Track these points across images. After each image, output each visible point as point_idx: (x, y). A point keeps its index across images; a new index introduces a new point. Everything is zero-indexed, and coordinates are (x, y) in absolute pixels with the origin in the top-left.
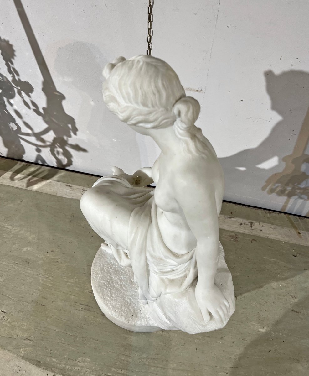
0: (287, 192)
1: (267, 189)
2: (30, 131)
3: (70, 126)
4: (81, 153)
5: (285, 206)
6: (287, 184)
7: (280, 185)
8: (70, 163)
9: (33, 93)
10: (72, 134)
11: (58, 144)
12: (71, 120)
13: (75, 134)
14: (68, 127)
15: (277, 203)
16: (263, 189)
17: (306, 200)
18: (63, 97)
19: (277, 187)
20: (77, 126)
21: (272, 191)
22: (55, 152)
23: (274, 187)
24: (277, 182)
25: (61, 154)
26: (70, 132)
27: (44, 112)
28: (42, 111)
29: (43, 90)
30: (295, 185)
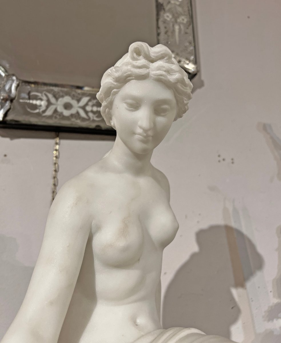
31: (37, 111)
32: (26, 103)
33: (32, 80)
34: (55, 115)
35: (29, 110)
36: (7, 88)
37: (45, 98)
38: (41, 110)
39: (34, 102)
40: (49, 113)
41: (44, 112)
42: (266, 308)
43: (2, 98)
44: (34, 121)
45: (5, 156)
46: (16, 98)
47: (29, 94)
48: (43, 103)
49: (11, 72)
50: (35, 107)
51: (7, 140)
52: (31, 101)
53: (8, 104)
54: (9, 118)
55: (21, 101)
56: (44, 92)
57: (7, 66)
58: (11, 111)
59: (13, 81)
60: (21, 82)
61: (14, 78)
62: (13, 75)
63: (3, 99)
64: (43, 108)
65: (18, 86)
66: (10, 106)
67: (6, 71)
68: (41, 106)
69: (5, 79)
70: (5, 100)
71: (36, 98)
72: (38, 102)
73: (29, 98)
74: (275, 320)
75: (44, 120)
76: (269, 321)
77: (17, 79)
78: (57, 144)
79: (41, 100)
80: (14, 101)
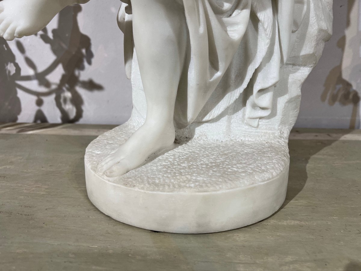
1: (328, 98)
2: (31, 72)
3: (84, 51)
4: (96, 93)
8: (79, 114)
10: (86, 64)
11: (67, 86)
12: (86, 41)
13: (90, 63)
14: (82, 53)
15: (343, 118)
16: (323, 98)
20: (93, 49)
21: (334, 99)
22: (62, 101)
23: (335, 92)
25: (68, 102)
27: (54, 36)
28: (50, 35)
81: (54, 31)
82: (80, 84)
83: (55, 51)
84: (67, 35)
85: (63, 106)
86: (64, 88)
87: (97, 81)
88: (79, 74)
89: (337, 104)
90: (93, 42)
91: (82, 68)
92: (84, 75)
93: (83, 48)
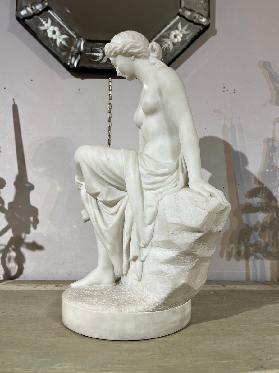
0: (242, 254)
1: (225, 255)
3: (32, 219)
4: (37, 253)
5: (248, 274)
6: (239, 243)
7: (233, 245)
8: (20, 271)
9: (4, 188)
10: (32, 229)
11: (13, 246)
12: (34, 211)
13: (35, 228)
14: (30, 220)
15: (239, 272)
16: (221, 255)
17: (262, 259)
18: (32, 187)
19: (232, 248)
20: (39, 217)
21: (229, 256)
22: (7, 260)
23: (230, 250)
24: (231, 243)
25: (12, 261)
26: (29, 227)
27: (9, 208)
28: (6, 207)
29: (16, 184)
30: (246, 241)
31: (97, 60)
32: (90, 55)
33: (92, 39)
34: (108, 62)
35: (92, 59)
36: (78, 45)
37: (101, 51)
38: (99, 60)
39: (95, 54)
40: (104, 61)
41: (101, 60)
42: (248, 190)
43: (75, 52)
44: (95, 66)
45: (79, 90)
46: (84, 52)
47: (91, 48)
48: (100, 55)
49: (80, 35)
50: (96, 57)
51: (80, 79)
52: (93, 54)
53: (79, 56)
54: (80, 65)
55: (87, 54)
56: (101, 47)
57: (77, 30)
58: (81, 60)
59: (81, 41)
60: (86, 41)
61: (82, 39)
62: (81, 37)
63: (76, 54)
64: (100, 58)
65: (84, 44)
66: (80, 57)
67: (76, 34)
68: (99, 56)
69: (77, 40)
70: (77, 54)
71: (96, 51)
72: (97, 54)
73: (92, 52)
74: (254, 198)
75: (101, 66)
76: (249, 198)
77: (84, 39)
78: (110, 82)
79: (99, 52)
80: (83, 54)
81: (10, 204)
82: (24, 245)
83: (7, 219)
84: (20, 207)
85: (7, 264)
86: (10, 249)
87: (39, 242)
88: (25, 236)
89: (233, 260)
90: (39, 212)
91: (28, 232)
92: (29, 238)
93: (31, 216)
